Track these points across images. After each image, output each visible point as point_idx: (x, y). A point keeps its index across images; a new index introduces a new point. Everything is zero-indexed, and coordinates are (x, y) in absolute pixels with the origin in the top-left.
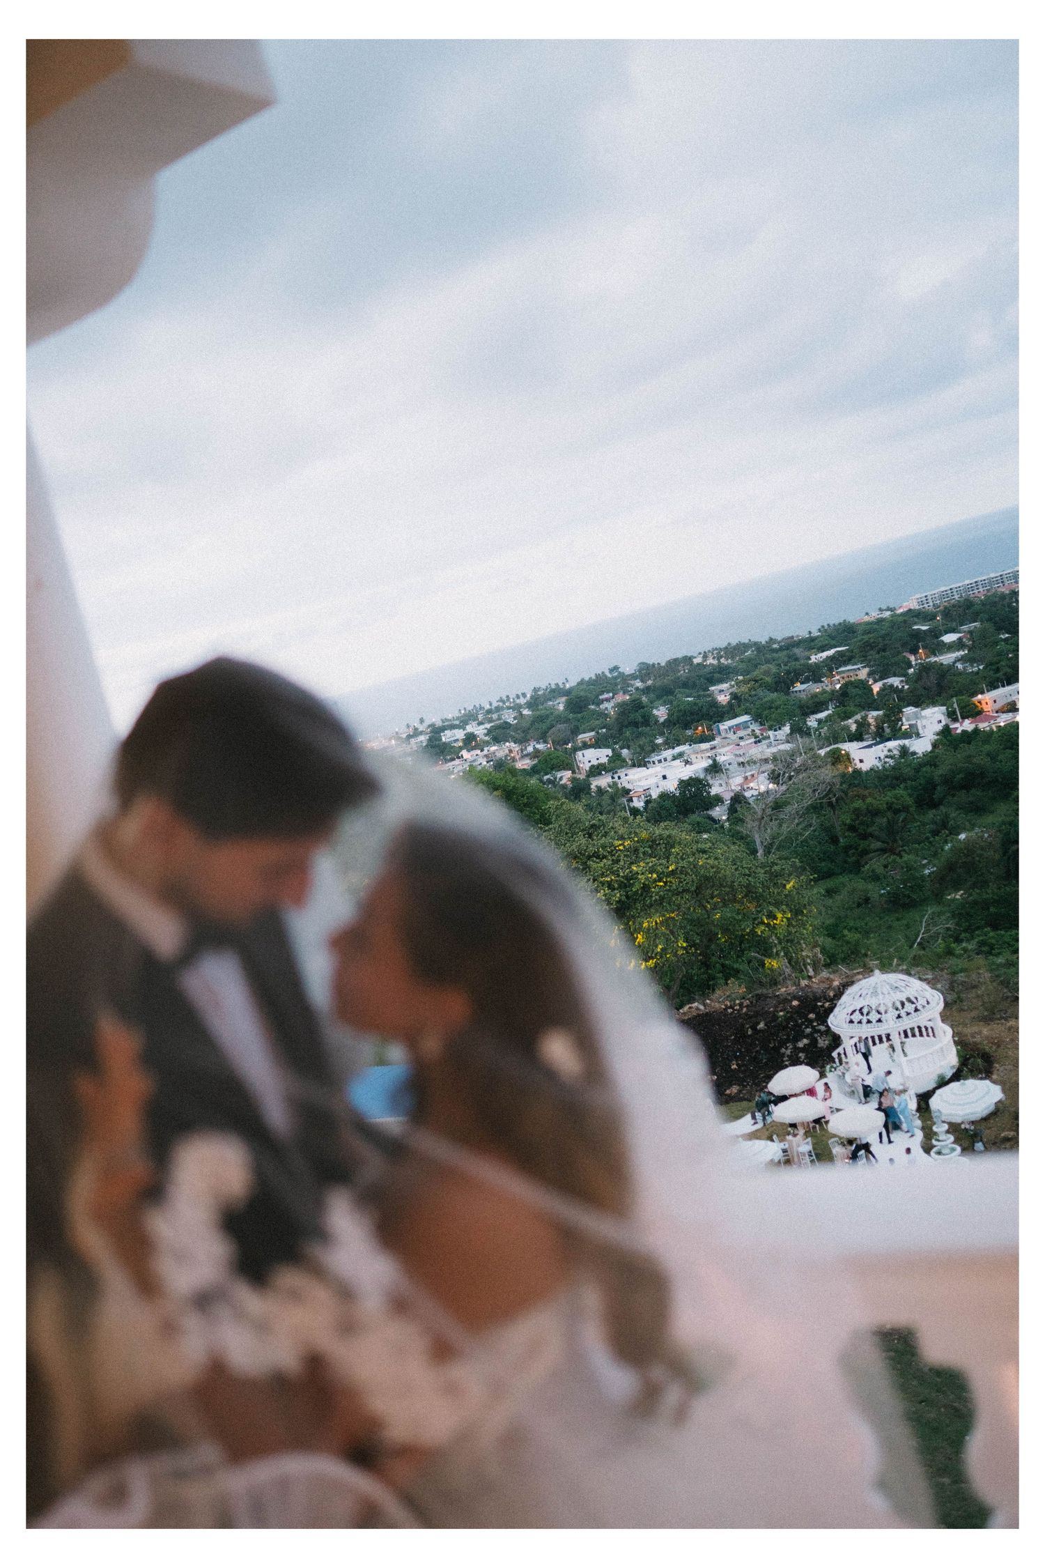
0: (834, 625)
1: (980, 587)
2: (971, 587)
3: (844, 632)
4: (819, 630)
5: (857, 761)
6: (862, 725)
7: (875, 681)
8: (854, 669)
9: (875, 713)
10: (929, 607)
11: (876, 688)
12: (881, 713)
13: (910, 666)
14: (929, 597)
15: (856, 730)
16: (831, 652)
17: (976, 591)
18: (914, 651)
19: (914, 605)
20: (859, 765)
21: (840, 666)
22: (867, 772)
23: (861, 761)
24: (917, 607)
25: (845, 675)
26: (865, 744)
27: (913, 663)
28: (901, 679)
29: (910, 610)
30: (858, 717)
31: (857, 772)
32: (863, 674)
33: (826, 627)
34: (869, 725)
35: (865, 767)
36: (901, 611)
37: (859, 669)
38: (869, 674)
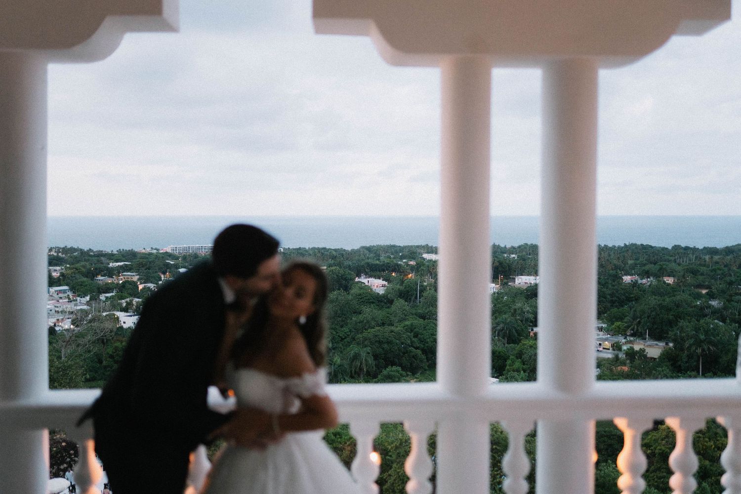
0: (126, 250)
1: (203, 249)
2: (198, 249)
3: (130, 255)
4: (117, 251)
5: (122, 322)
6: (129, 304)
7: (141, 284)
8: (132, 275)
9: (137, 300)
10: (176, 253)
11: (141, 287)
12: (140, 300)
13: (161, 280)
14: (178, 248)
15: (125, 306)
16: (122, 263)
17: (201, 251)
18: (164, 273)
19: (169, 251)
20: (123, 324)
21: (124, 272)
22: (126, 329)
23: (124, 323)
24: (170, 252)
25: (126, 277)
26: (129, 314)
27: (163, 279)
28: (154, 285)
29: (167, 252)
30: (128, 300)
31: (121, 327)
32: (135, 278)
33: (122, 250)
34: (133, 305)
35: (125, 326)
36: (162, 251)
37: (134, 275)
38: (139, 279)
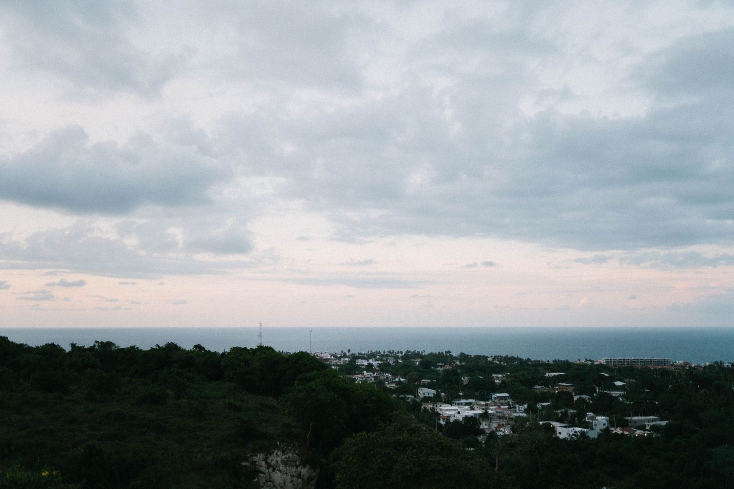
0: (561, 361)
1: (639, 362)
2: (634, 361)
3: (565, 366)
4: (553, 361)
5: (558, 433)
6: (565, 414)
7: (576, 395)
8: (567, 386)
9: (572, 411)
10: (611, 365)
11: (575, 398)
12: (575, 411)
13: (596, 392)
14: (612, 360)
15: (561, 417)
16: (557, 374)
17: (637, 364)
18: (599, 385)
19: (603, 362)
20: (558, 435)
21: (560, 382)
22: (562, 440)
23: (560, 433)
24: (605, 364)
25: (561, 387)
26: (564, 425)
27: (597, 391)
28: (589, 397)
29: (601, 364)
30: (563, 410)
31: (558, 438)
32: (570, 390)
33: (557, 361)
34: (568, 416)
35: (561, 437)
36: (596, 363)
37: (569, 386)
38: (574, 390)
